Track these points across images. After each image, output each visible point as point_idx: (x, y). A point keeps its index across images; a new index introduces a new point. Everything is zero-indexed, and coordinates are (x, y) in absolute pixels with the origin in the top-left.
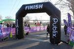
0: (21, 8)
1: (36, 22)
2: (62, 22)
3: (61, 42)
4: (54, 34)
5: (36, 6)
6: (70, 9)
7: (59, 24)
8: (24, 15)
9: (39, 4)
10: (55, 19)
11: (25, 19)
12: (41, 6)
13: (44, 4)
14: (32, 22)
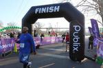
0: (29, 12)
1: (50, 30)
2: (87, 30)
3: (85, 59)
4: (76, 47)
5: (50, 9)
6: (98, 13)
7: (81, 34)
8: (34, 21)
9: (54, 5)
10: (76, 26)
11: (34, 26)
12: (57, 9)
13: (61, 5)
14: (45, 30)
